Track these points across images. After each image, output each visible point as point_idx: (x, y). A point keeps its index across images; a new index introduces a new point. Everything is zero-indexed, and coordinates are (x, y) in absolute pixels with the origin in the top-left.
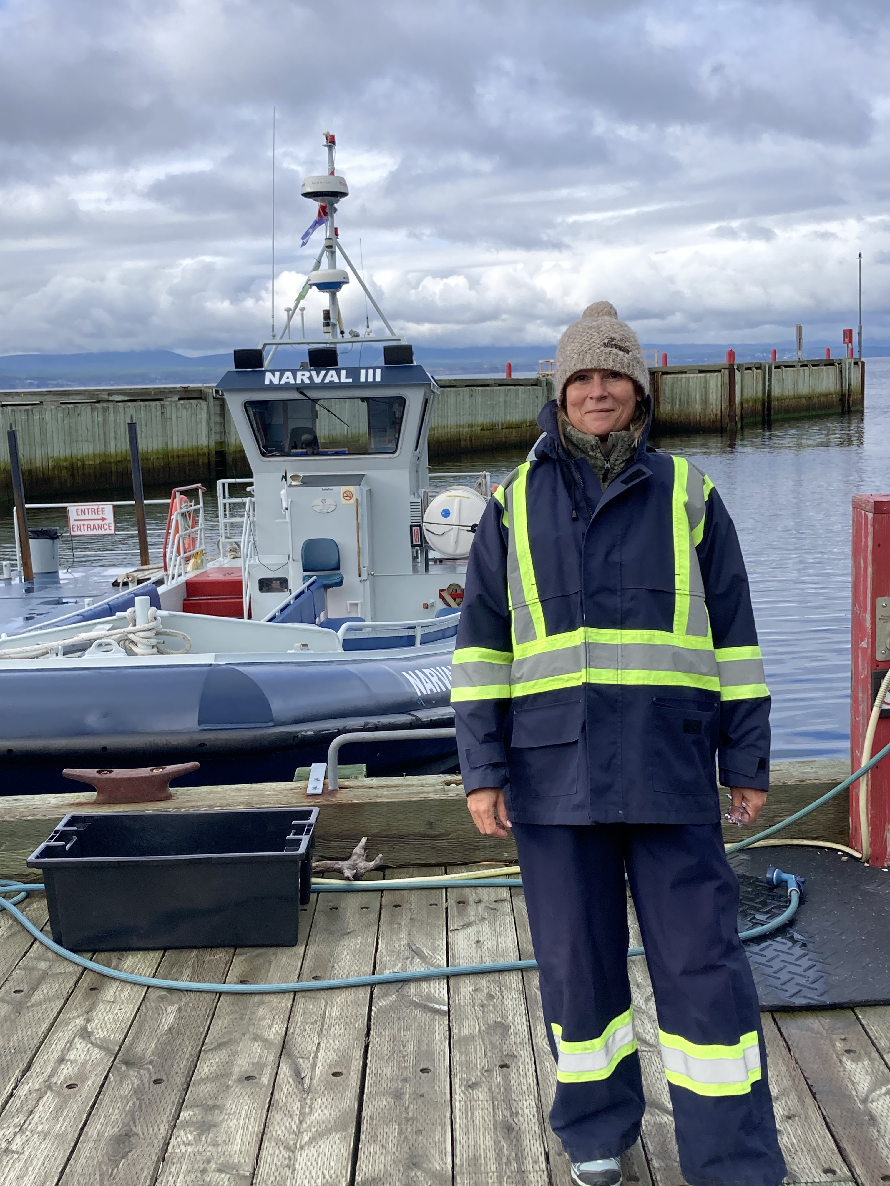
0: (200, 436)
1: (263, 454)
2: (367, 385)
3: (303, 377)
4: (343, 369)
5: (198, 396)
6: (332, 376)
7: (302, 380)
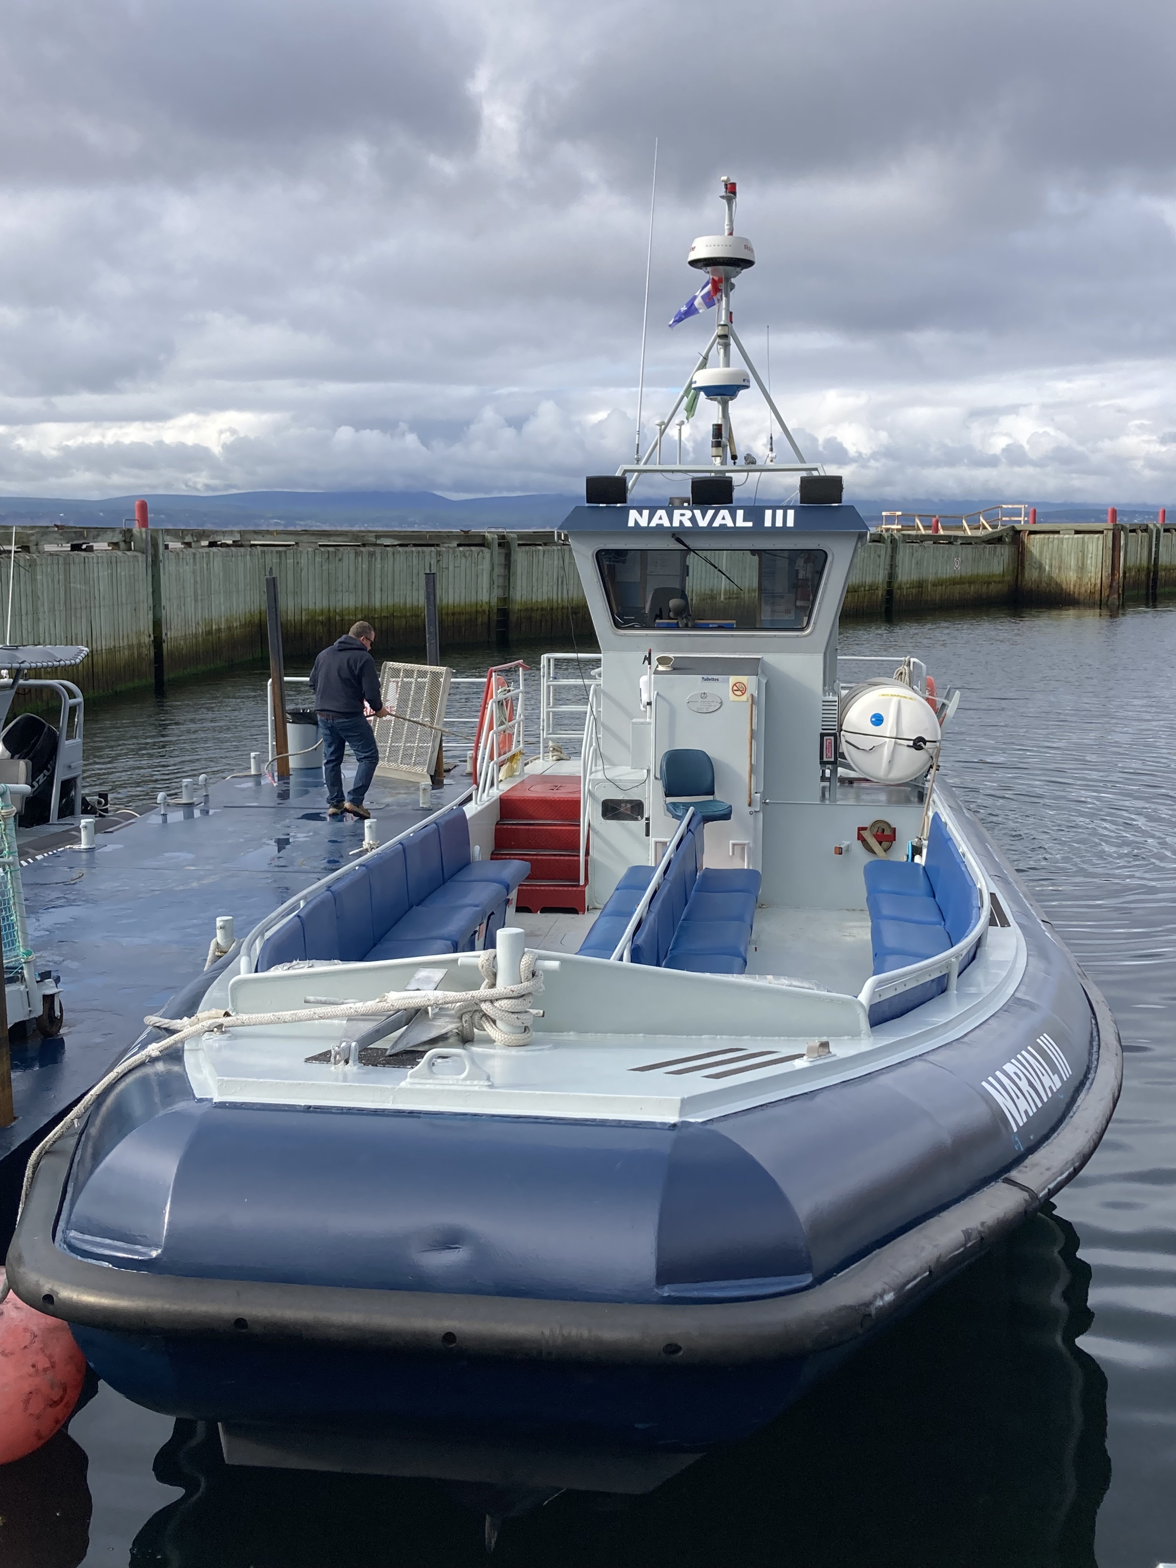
0: (480, 590)
1: (617, 625)
2: (774, 531)
3: (682, 518)
4: (740, 508)
5: (480, 542)
6: (724, 518)
7: (681, 522)
